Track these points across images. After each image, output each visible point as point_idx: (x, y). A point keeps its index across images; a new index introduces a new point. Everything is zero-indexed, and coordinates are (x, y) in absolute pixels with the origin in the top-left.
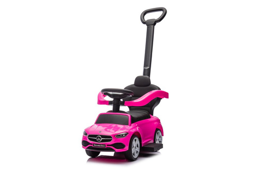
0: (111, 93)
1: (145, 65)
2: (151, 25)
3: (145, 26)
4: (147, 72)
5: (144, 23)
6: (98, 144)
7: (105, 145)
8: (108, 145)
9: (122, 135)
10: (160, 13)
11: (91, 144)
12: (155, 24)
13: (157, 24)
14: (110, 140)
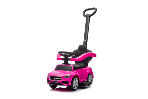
0: (63, 54)
1: (85, 39)
2: (88, 17)
3: (85, 18)
4: (86, 42)
5: (84, 16)
6: (54, 82)
7: (58, 82)
8: (60, 82)
9: (68, 77)
10: (93, 11)
11: (51, 81)
12: (90, 17)
13: (92, 17)
14: (61, 79)
